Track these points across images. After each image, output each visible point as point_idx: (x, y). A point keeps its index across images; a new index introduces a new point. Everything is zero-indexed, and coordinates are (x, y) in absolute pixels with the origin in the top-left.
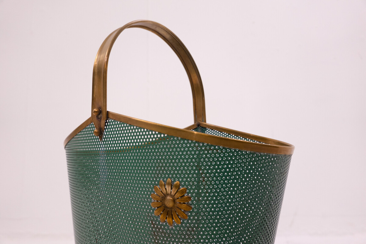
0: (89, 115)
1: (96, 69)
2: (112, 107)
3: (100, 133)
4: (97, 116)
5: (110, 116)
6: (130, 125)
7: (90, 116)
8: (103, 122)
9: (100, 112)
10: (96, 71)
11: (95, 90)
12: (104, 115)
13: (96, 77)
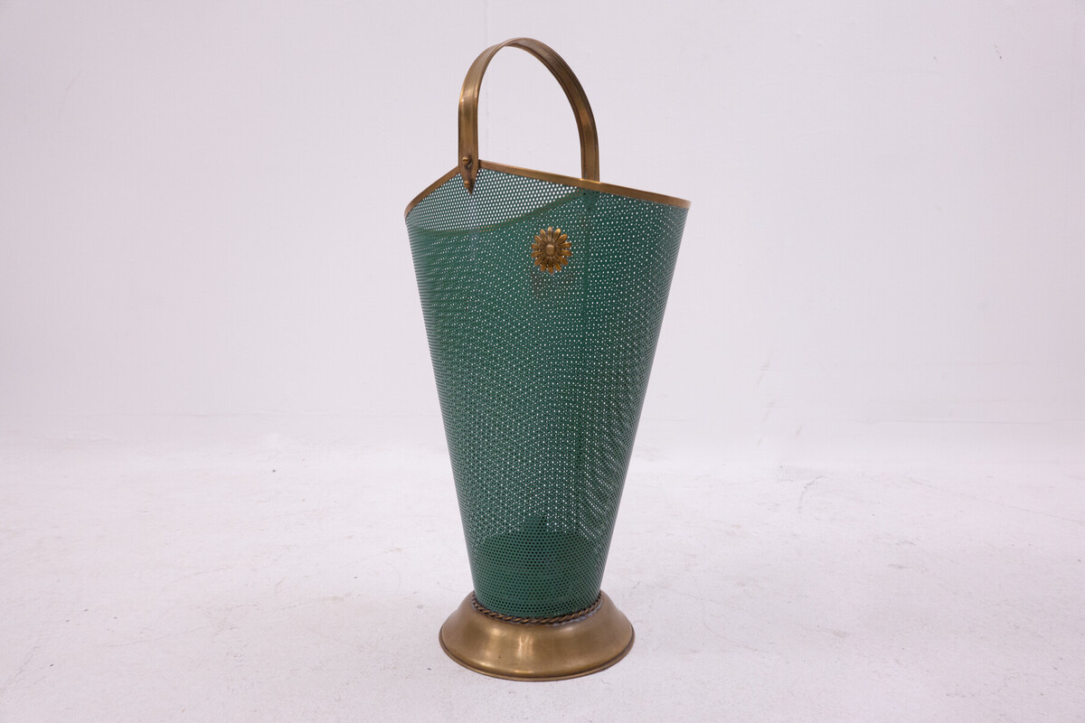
0: (455, 164)
1: (462, 108)
2: (484, 155)
3: (471, 187)
4: (466, 166)
5: (483, 165)
6: (508, 174)
7: (457, 165)
8: (474, 171)
9: (470, 161)
10: (463, 112)
11: (464, 134)
12: (476, 164)
13: (463, 119)
